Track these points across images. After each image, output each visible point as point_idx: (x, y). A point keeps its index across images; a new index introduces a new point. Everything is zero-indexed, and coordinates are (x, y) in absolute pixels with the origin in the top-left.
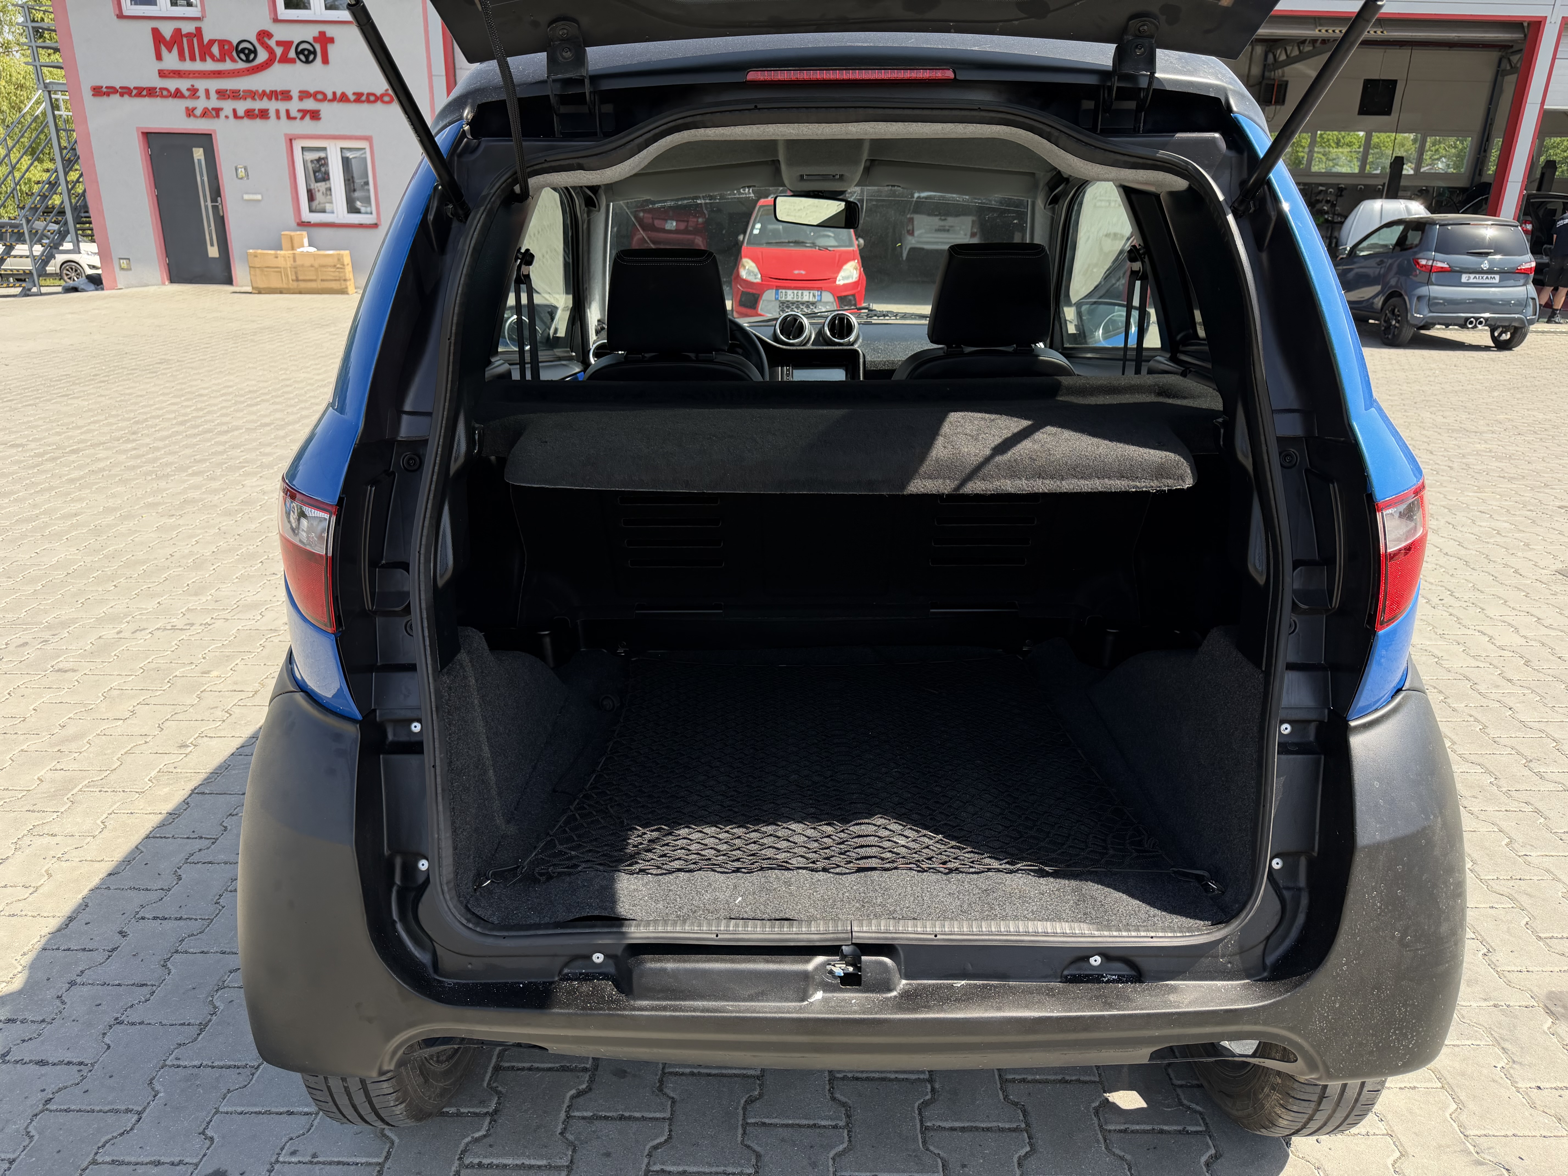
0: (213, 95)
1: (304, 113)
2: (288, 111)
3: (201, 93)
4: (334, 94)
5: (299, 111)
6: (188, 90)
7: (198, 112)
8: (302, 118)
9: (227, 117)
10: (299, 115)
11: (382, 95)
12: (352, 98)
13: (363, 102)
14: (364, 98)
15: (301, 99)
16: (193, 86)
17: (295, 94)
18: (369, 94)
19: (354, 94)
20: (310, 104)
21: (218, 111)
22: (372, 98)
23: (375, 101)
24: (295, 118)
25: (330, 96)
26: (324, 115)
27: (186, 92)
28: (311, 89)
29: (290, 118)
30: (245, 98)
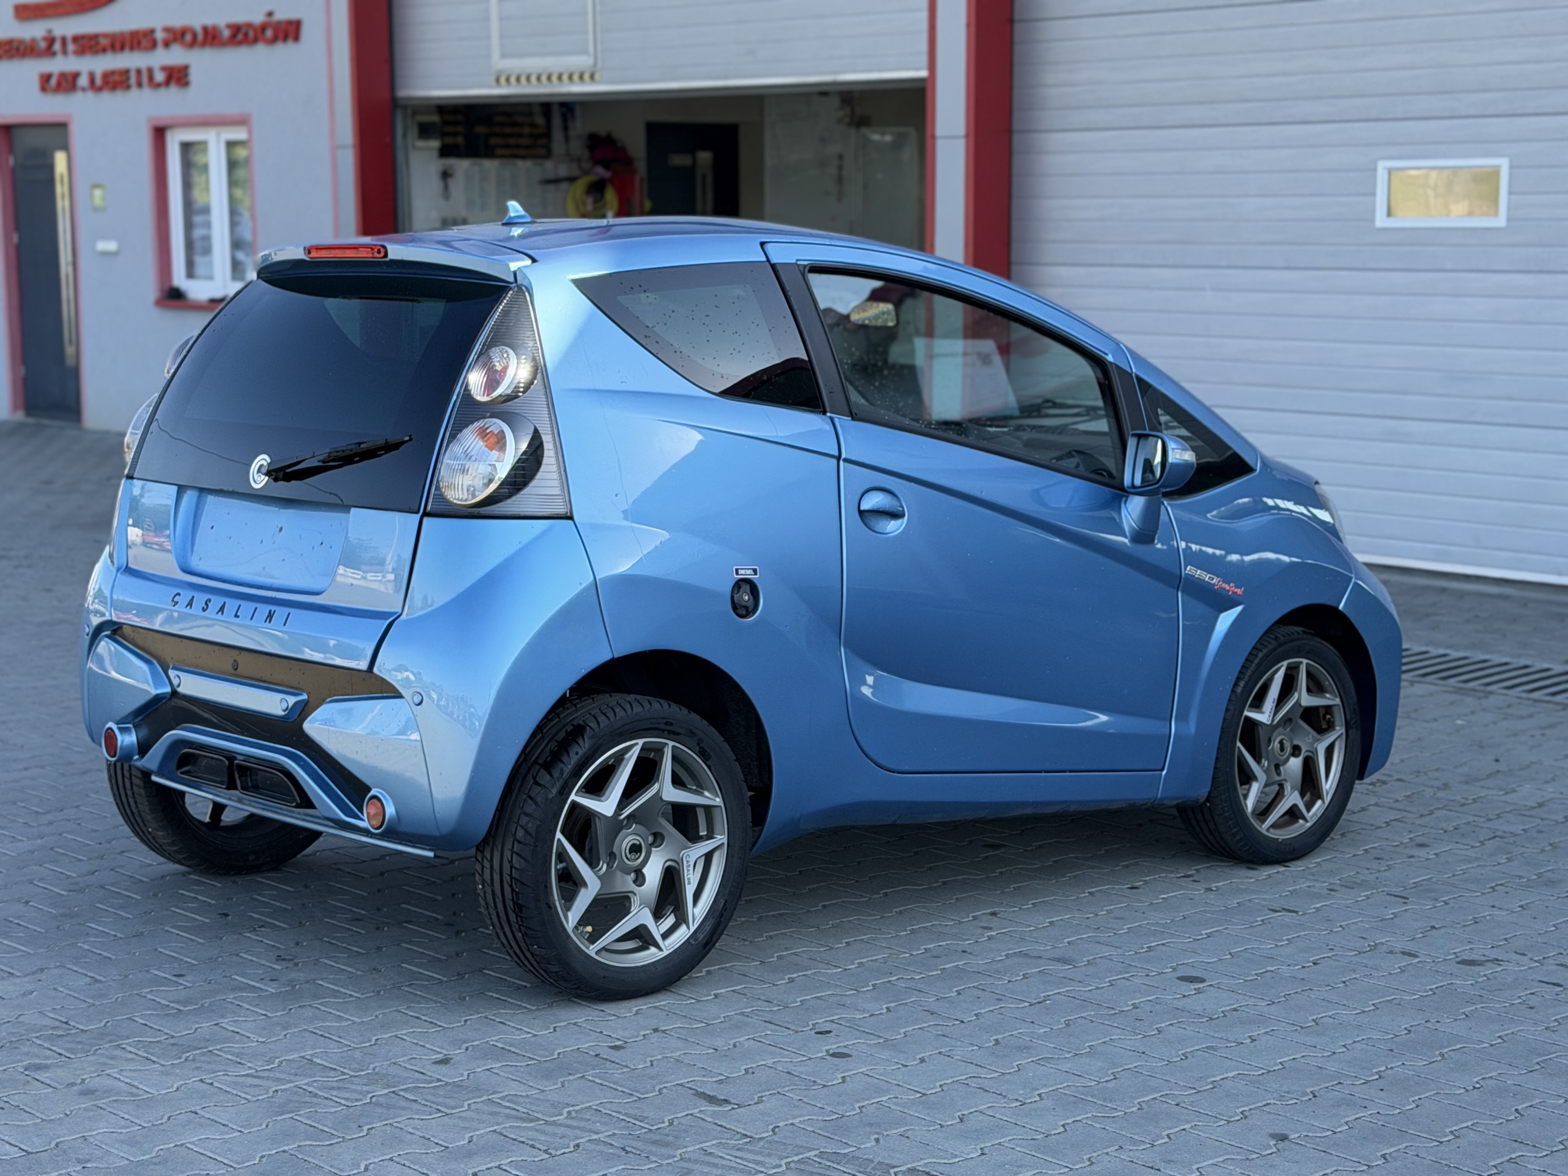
0: (71, 47)
1: (169, 73)
2: (150, 71)
3: (57, 46)
4: (205, 29)
5: (164, 69)
6: (45, 39)
7: (53, 82)
8: (167, 82)
9: (84, 89)
10: (163, 78)
11: (263, 27)
12: (226, 33)
13: (240, 43)
14: (240, 37)
15: (167, 44)
16: (49, 31)
17: (160, 36)
18: (247, 26)
19: (229, 26)
20: (176, 56)
21: (76, 76)
22: (251, 34)
23: (255, 41)
24: (158, 85)
25: (200, 36)
26: (194, 76)
27: (43, 45)
28: (177, 23)
29: (154, 85)
30: (104, 50)
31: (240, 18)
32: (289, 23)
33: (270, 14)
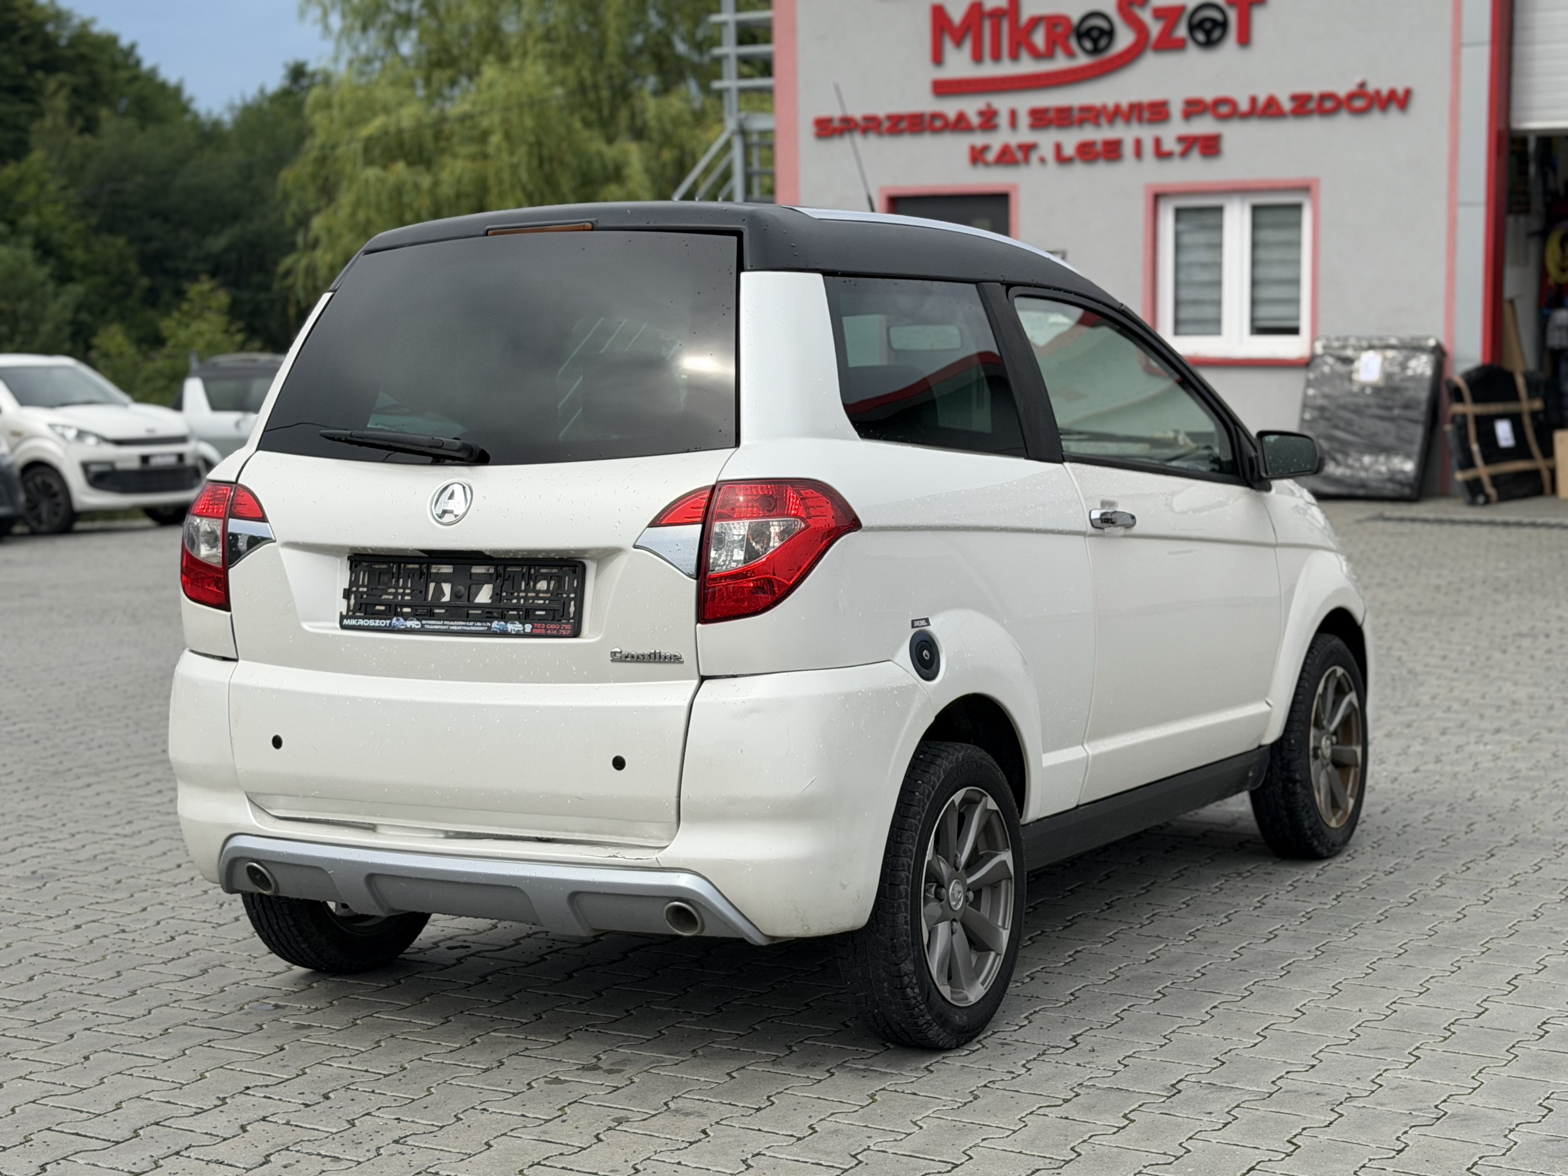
0: (1024, 120)
1: (1188, 143)
2: (1158, 142)
3: (1003, 120)
4: (1253, 100)
5: (1181, 139)
6: (981, 113)
7: (991, 156)
8: (1184, 154)
9: (1042, 160)
10: (1177, 148)
11: (1351, 96)
12: (1287, 105)
13: (1308, 115)
14: (1312, 105)
15: (1186, 116)
16: (989, 105)
17: (1176, 109)
18: (1324, 97)
19: (1295, 98)
20: (1204, 126)
21: (1028, 149)
23: (1334, 111)
24: (1170, 155)
25: (1244, 107)
26: (1227, 145)
27: (975, 120)
28: (1209, 96)
29: (1161, 154)
30: (1081, 122)
31: (1315, 89)
32: (1392, 94)
33: (1362, 85)
